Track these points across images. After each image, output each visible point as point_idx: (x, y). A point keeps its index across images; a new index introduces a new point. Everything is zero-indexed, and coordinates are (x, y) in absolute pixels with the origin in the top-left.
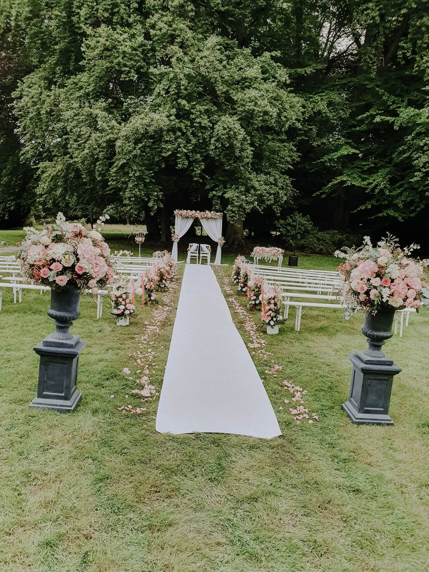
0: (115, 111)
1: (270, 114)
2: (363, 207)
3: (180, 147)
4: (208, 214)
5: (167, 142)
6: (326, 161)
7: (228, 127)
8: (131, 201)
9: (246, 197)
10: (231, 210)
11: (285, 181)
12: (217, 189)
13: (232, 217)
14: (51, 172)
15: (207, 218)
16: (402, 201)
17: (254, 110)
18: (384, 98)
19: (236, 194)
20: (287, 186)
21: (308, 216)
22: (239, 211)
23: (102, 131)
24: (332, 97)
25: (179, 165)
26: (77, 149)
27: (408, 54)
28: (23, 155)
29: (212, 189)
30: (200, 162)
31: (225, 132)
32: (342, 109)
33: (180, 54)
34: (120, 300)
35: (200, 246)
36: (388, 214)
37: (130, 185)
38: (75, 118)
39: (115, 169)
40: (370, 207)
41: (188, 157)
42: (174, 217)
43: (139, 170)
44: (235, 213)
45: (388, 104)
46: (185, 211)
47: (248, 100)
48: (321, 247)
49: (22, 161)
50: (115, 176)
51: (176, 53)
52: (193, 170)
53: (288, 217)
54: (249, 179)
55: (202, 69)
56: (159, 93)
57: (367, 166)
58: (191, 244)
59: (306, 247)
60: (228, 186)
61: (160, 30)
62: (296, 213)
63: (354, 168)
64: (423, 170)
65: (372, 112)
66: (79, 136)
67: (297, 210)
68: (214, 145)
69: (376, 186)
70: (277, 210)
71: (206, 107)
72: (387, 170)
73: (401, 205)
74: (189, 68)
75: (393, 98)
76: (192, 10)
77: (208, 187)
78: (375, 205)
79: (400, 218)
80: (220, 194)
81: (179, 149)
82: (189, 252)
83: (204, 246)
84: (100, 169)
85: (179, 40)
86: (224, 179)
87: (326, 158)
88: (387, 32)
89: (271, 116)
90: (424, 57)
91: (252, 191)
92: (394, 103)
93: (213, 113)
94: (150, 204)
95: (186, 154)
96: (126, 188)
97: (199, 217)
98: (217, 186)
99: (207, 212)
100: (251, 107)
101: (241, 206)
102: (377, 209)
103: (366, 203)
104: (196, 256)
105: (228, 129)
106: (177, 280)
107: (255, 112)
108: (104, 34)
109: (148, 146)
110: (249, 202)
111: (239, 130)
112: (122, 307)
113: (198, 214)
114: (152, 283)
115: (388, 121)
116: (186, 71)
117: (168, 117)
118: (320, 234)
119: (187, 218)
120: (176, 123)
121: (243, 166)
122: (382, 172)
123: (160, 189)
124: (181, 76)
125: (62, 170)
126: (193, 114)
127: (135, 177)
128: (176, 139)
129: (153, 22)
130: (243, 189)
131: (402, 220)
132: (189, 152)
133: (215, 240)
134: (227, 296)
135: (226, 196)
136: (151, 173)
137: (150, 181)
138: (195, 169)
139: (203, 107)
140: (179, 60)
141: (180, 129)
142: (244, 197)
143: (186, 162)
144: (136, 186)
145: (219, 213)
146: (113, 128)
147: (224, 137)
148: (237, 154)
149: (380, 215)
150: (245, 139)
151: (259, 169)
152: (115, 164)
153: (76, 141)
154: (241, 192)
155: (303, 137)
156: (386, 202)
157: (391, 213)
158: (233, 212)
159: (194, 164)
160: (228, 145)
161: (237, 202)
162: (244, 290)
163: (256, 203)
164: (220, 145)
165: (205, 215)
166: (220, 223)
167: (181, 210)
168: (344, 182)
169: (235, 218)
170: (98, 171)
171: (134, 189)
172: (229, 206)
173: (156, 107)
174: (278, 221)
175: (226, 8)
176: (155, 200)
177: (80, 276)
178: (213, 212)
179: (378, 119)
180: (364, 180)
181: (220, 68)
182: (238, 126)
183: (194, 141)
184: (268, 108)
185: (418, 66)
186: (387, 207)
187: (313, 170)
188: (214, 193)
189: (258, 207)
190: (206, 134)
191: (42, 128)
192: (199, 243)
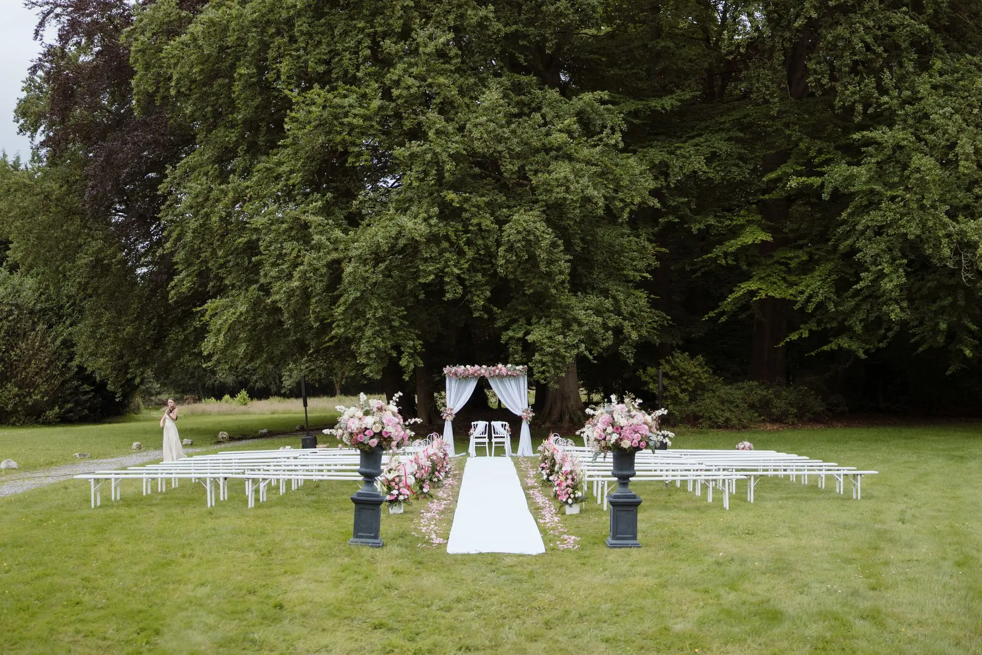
0: (337, 210)
1: (594, 201)
2: (794, 336)
3: (448, 266)
4: (502, 369)
5: (426, 260)
6: (718, 256)
7: (525, 229)
8: (371, 359)
9: (565, 337)
10: (541, 361)
11: (636, 303)
12: (515, 326)
13: (543, 372)
14: (229, 316)
15: (501, 377)
16: (861, 321)
17: (565, 199)
18: (802, 146)
19: (548, 334)
20: (641, 311)
21: (700, 357)
22: (553, 362)
23: (318, 247)
24: (716, 145)
25: (448, 295)
26: (278, 278)
27: (825, 81)
28: (173, 288)
29: (506, 328)
30: (482, 285)
31: (520, 237)
32: (735, 165)
33: (440, 123)
34: (393, 484)
35: (490, 425)
36: (839, 346)
37: (369, 333)
38: (273, 227)
39: (342, 308)
40: (806, 334)
41: (461, 281)
42: (445, 378)
43: (382, 307)
44: (548, 366)
45: (811, 155)
46: (462, 367)
47: (555, 183)
48: (727, 414)
49: (172, 298)
50: (342, 320)
51: (435, 123)
52: (472, 302)
53: (663, 361)
54: (567, 306)
55: (476, 144)
56: (411, 184)
57: (797, 260)
58: (475, 423)
59: (700, 417)
60: (534, 320)
61: (409, 88)
62: (677, 354)
63: (773, 264)
64: (873, 268)
65: (785, 168)
66: (281, 256)
67: (679, 347)
68: (504, 257)
69: (810, 297)
70: (628, 353)
71: (486, 199)
72: (830, 265)
73: (858, 328)
74: (456, 142)
75: (819, 144)
76: (457, 55)
77: (499, 324)
78: (816, 331)
79: (861, 351)
80: (520, 335)
81: (446, 270)
82: (472, 438)
83: (497, 425)
84: (318, 310)
85: (438, 100)
86: (526, 308)
87: (717, 251)
88: (787, 45)
89: (596, 203)
90: (849, 87)
91: (575, 327)
92: (820, 152)
93: (500, 206)
94: (403, 362)
95: (458, 277)
96: (361, 338)
97: (487, 375)
98: (515, 321)
99: (500, 366)
100: (559, 196)
101: (556, 354)
103: (800, 329)
104: (484, 443)
105: (525, 233)
106: (455, 476)
107: (568, 202)
108: (320, 101)
109: (395, 266)
110: (569, 346)
111: (543, 232)
112: (395, 492)
113: (483, 370)
114: (423, 471)
115: (812, 185)
116: (453, 148)
117: (425, 220)
118: (725, 390)
119: (466, 379)
120: (441, 228)
121: (555, 287)
122: (821, 270)
123: (417, 335)
124: (444, 156)
125: (247, 312)
126: (466, 211)
127: (376, 319)
128: (441, 253)
129: (395, 78)
130: (557, 325)
131: (863, 356)
132: (464, 273)
133: (518, 412)
134: (526, 488)
135: (530, 338)
136: (402, 311)
137: (401, 323)
138: (475, 298)
139: (484, 198)
140: (438, 133)
141: (447, 238)
142: (560, 338)
143: (460, 290)
144: (377, 333)
145: (521, 367)
146: (336, 241)
147: (519, 245)
148: (543, 268)
149: (825, 348)
150: (554, 245)
151: (589, 284)
152: (342, 300)
153: (274, 265)
154: (556, 329)
155: (671, 218)
156: (834, 325)
157: (844, 342)
158: (544, 364)
159: (473, 289)
160: (527, 257)
161: (550, 347)
162: (551, 478)
163: (583, 345)
164: (514, 258)
165: (497, 371)
166: (523, 382)
167: (454, 365)
168: (752, 293)
169: (548, 375)
170: (314, 312)
171: (375, 338)
172: (537, 354)
173: (405, 203)
174: (645, 370)
175: (514, 27)
176: (410, 353)
177: (385, 439)
178: (509, 366)
179: (793, 183)
180: (791, 285)
181: (506, 136)
182: (541, 226)
183: (470, 254)
184: (591, 192)
185: (841, 100)
186: (836, 333)
187: (699, 274)
188: (510, 333)
189: (587, 353)
190: (491, 239)
191: (212, 244)
192: (489, 420)
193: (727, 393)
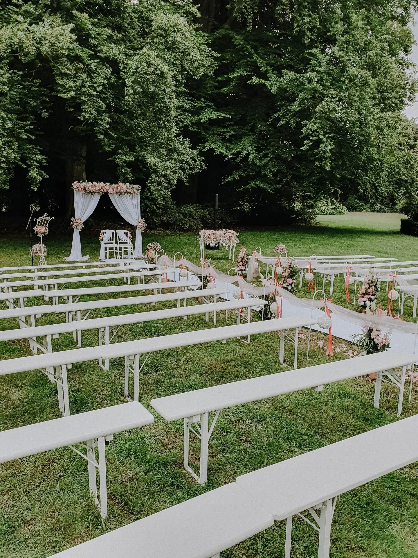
2: (231, 179)
3: (85, 87)
4: (122, 186)
15: (120, 193)
25: (84, 114)
35: (116, 233)
36: (256, 185)
40: (237, 178)
46: (90, 183)
58: (104, 231)
59: (173, 224)
65: (241, 72)
72: (251, 138)
73: (270, 176)
78: (243, 176)
79: (269, 189)
81: (84, 89)
82: (102, 243)
83: (121, 233)
94: (32, 174)
99: (121, 184)
102: (245, 180)
103: (233, 174)
110: (174, 171)
113: (108, 187)
119: (92, 193)
122: (247, 140)
133: (133, 223)
137: (28, 137)
145: (136, 186)
149: (247, 186)
156: (254, 173)
157: (260, 184)
158: (159, 184)
165: (118, 189)
166: (137, 198)
167: (83, 181)
168: (213, 150)
178: (128, 184)
185: (298, 26)
186: (253, 178)
192: (115, 229)
193: (188, 211)
